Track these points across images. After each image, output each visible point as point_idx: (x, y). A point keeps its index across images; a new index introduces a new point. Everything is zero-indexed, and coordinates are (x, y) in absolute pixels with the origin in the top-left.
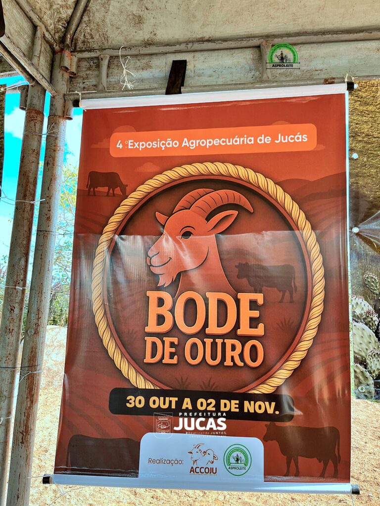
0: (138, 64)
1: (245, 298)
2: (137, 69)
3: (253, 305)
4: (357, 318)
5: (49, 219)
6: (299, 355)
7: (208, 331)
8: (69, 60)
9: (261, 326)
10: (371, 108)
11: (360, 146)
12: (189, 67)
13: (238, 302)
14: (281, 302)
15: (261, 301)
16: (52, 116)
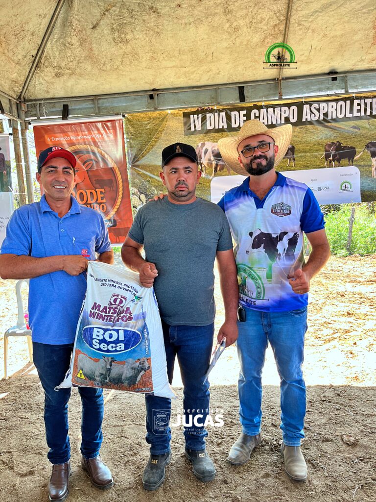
0: (50, 105)
1: (98, 191)
2: (50, 108)
3: (101, 192)
4: (133, 194)
5: (29, 169)
6: (117, 207)
7: (88, 202)
8: (24, 107)
9: (105, 199)
10: (132, 123)
11: (130, 136)
12: (69, 108)
13: (96, 192)
14: (110, 191)
15: (104, 191)
16: (22, 130)
